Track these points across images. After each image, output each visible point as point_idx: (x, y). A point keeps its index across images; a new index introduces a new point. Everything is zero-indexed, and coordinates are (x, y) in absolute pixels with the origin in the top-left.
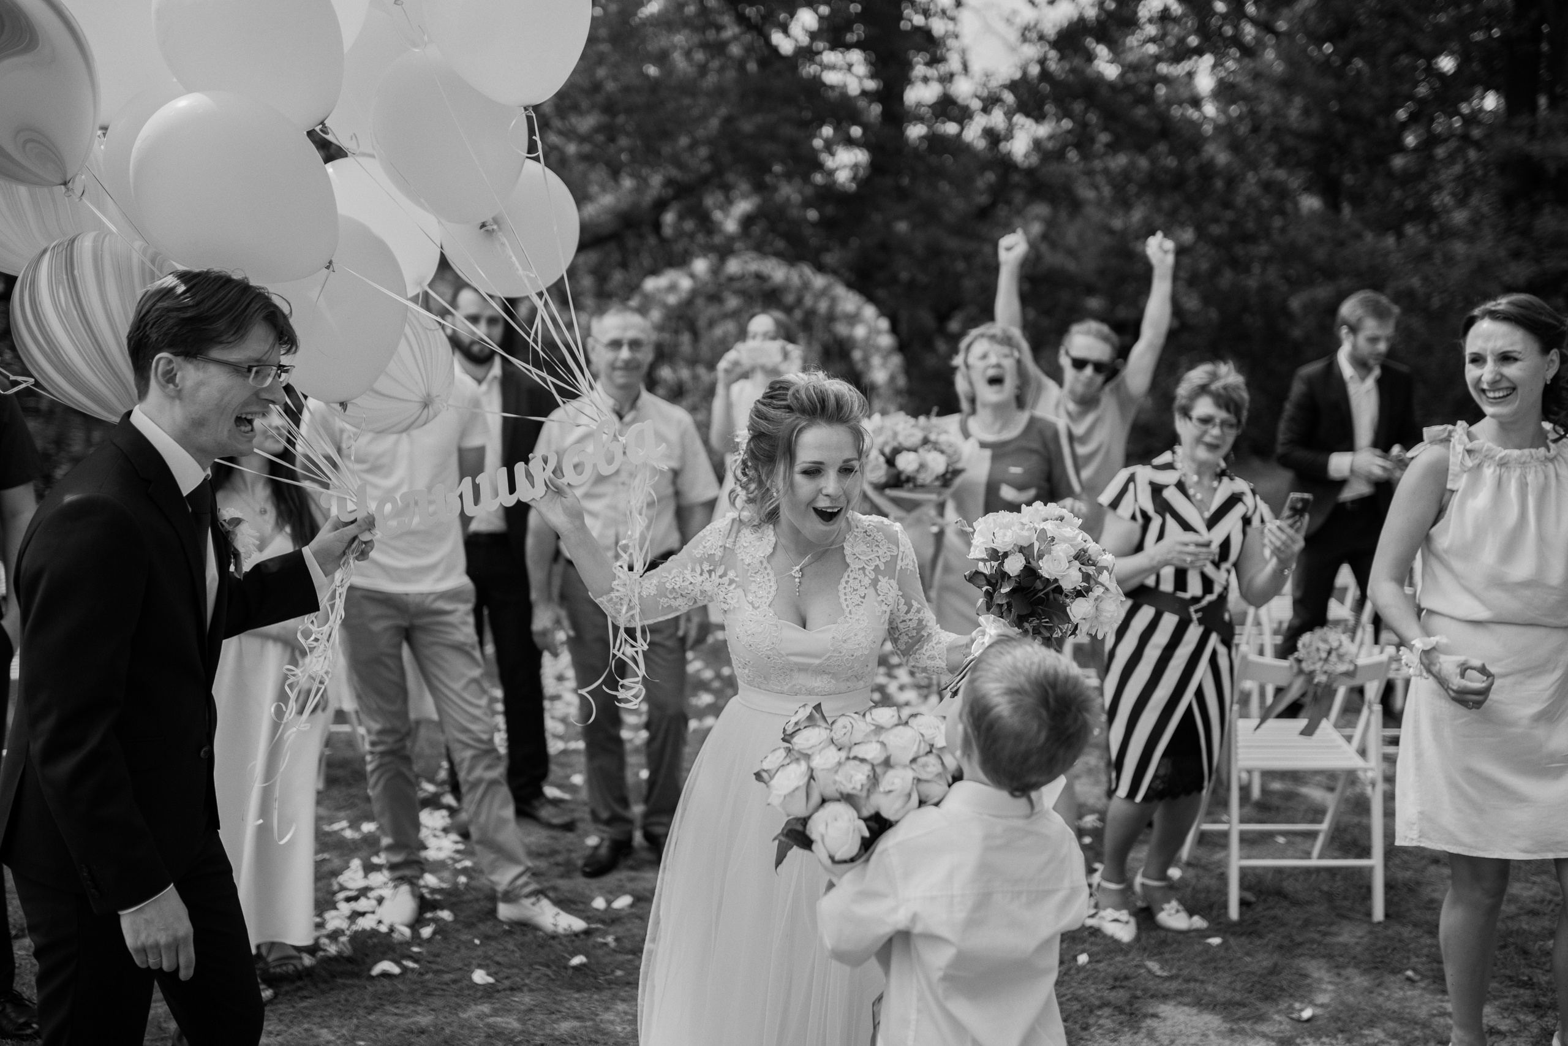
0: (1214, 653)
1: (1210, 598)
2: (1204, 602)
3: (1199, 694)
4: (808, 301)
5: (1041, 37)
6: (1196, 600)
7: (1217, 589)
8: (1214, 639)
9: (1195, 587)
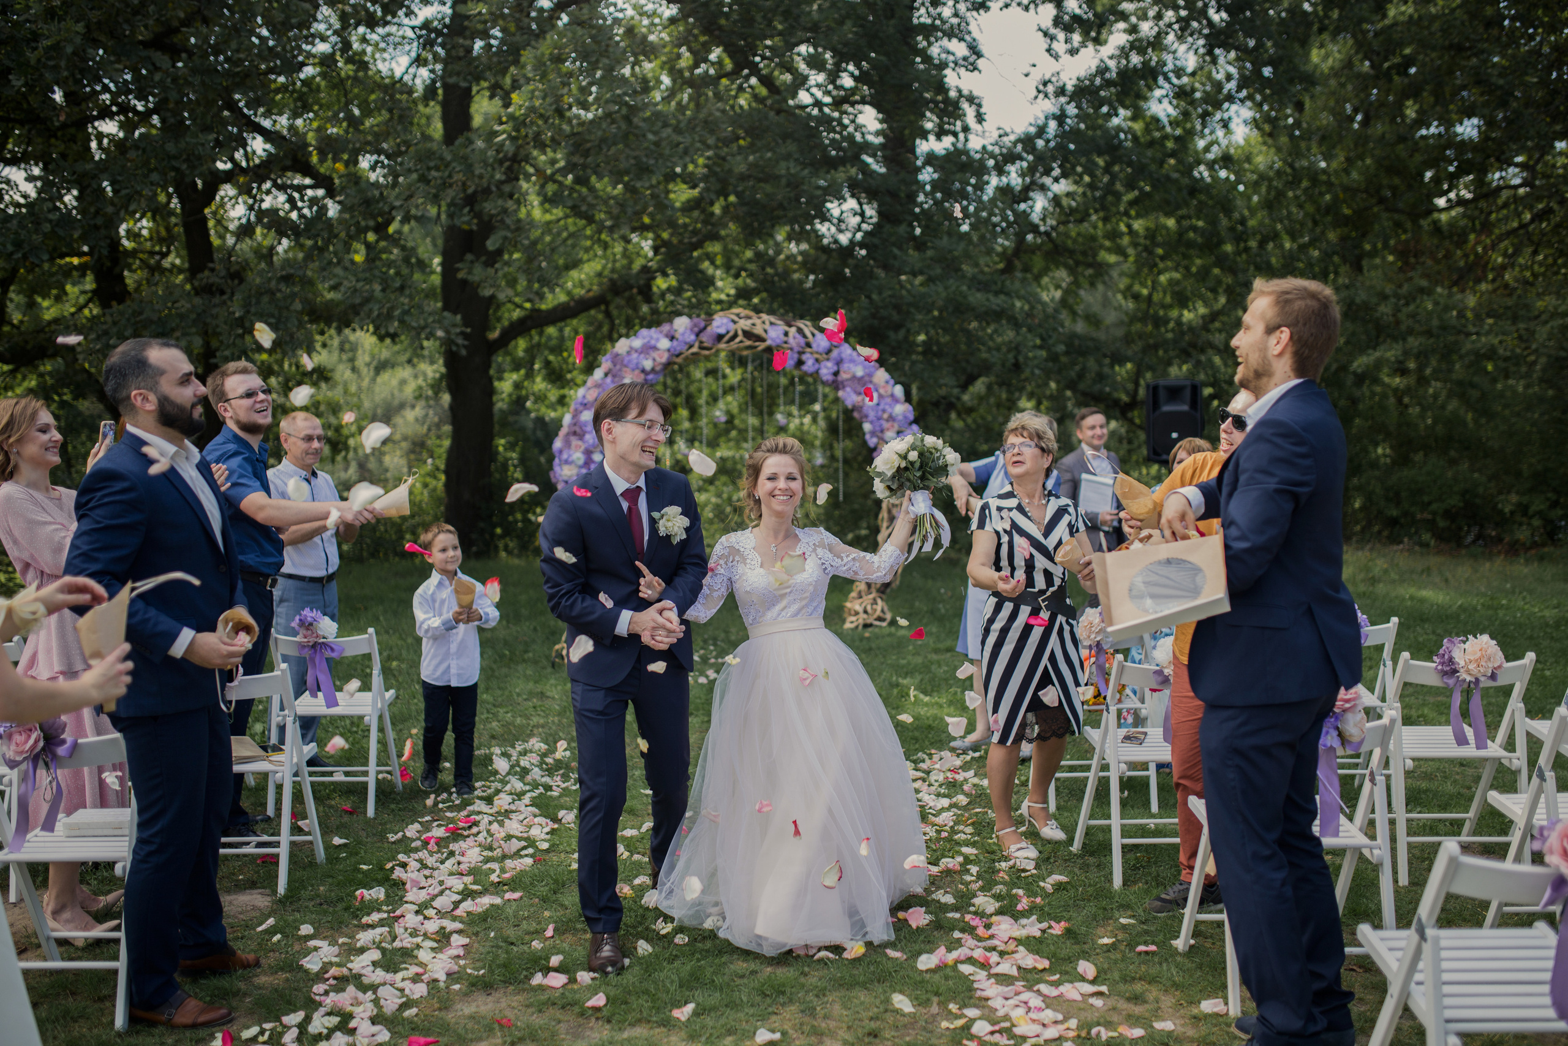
0: (1061, 629)
1: (1052, 589)
2: (1048, 594)
3: (1052, 658)
4: (809, 366)
5: (1061, 91)
6: (1042, 592)
7: (1057, 582)
8: (1060, 619)
9: (1040, 582)
